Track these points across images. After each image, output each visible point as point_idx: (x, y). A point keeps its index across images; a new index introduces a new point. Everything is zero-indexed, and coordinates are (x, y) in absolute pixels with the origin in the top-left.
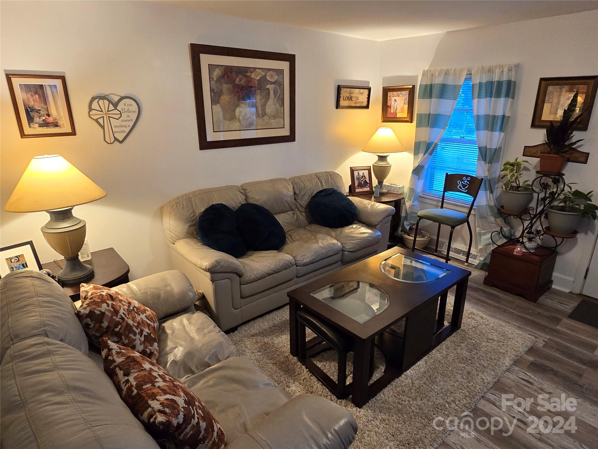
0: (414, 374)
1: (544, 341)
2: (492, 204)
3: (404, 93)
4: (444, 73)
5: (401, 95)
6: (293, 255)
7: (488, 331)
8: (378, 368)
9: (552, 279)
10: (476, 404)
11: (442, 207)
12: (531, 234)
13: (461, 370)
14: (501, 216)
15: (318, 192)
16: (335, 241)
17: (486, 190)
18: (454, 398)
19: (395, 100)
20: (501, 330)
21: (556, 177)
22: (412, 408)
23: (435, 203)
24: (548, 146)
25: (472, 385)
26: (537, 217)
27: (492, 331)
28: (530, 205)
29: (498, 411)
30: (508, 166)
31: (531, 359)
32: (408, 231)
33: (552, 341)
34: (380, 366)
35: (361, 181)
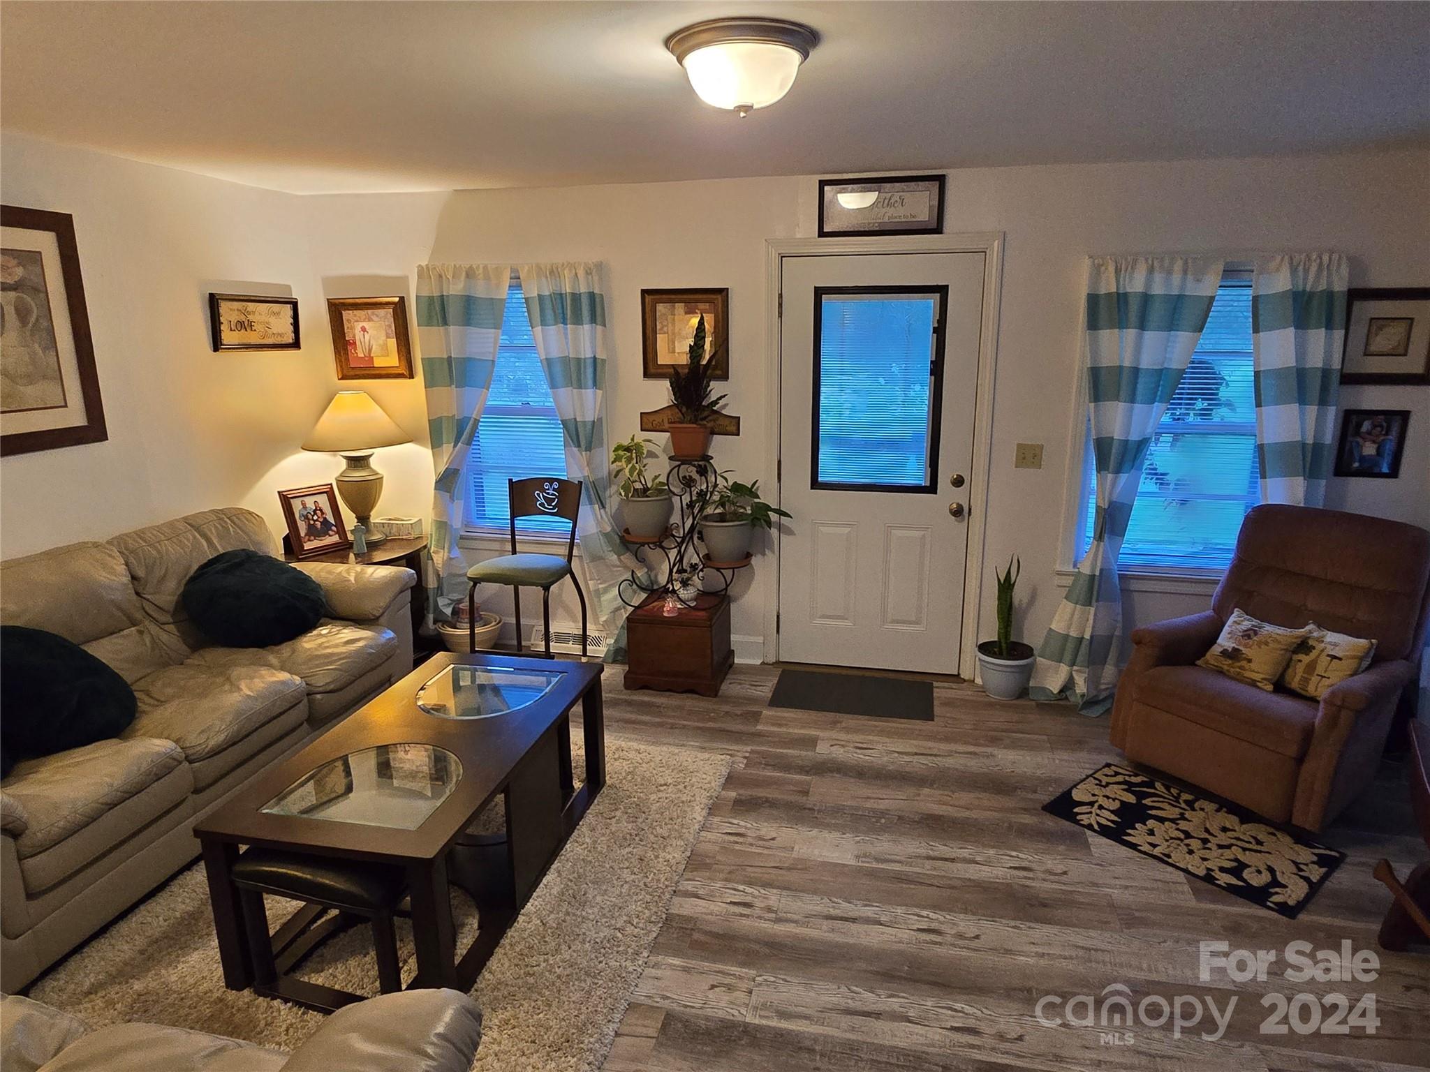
0: (541, 905)
1: (745, 757)
2: (609, 529)
3: (381, 312)
4: (464, 274)
5: (374, 318)
6: (174, 736)
7: (654, 772)
8: (463, 925)
9: (732, 648)
10: (667, 910)
11: (514, 552)
12: (682, 571)
13: (626, 860)
14: (628, 549)
15: (206, 564)
16: (284, 676)
17: (591, 503)
18: (627, 916)
19: (364, 329)
20: (676, 763)
21: (700, 463)
22: (555, 972)
23: (496, 546)
24: (677, 410)
25: (653, 879)
26: (687, 539)
27: (661, 769)
28: (672, 521)
29: (704, 905)
30: (621, 453)
31: (733, 794)
32: (450, 619)
33: (758, 752)
34: (466, 921)
35: (315, 521)
